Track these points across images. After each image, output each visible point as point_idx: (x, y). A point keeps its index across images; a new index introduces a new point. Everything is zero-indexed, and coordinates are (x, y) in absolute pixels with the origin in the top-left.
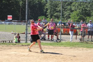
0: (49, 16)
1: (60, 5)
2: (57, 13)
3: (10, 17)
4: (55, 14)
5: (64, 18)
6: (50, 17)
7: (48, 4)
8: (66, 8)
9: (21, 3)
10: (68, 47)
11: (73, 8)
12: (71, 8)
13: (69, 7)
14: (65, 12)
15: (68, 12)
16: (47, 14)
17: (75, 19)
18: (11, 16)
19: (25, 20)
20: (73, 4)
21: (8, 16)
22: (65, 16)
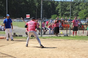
0: (60, 14)
2: (67, 12)
3: (28, 16)
4: (65, 13)
5: (73, 16)
6: (61, 16)
7: (59, 5)
8: (75, 8)
9: (37, 4)
10: (76, 40)
11: (81, 8)
12: (79, 8)
13: (77, 7)
14: (74, 11)
15: (77, 11)
16: (59, 13)
17: (83, 17)
19: (40, 18)
20: (81, 4)
21: (27, 15)
22: (74, 14)
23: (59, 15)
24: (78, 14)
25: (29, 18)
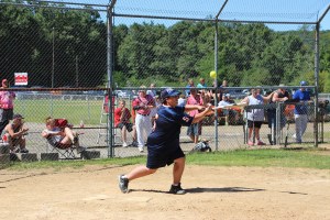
0: (134, 70)
1: (165, 39)
2: (156, 63)
3: (21, 78)
4: (152, 66)
8: (183, 49)
11: (202, 48)
12: (196, 47)
13: (191, 44)
14: (181, 59)
15: (189, 57)
16: (129, 65)
18: (25, 74)
20: (201, 36)
21: (17, 75)
23: (130, 72)
24: (197, 69)
25: (26, 84)
